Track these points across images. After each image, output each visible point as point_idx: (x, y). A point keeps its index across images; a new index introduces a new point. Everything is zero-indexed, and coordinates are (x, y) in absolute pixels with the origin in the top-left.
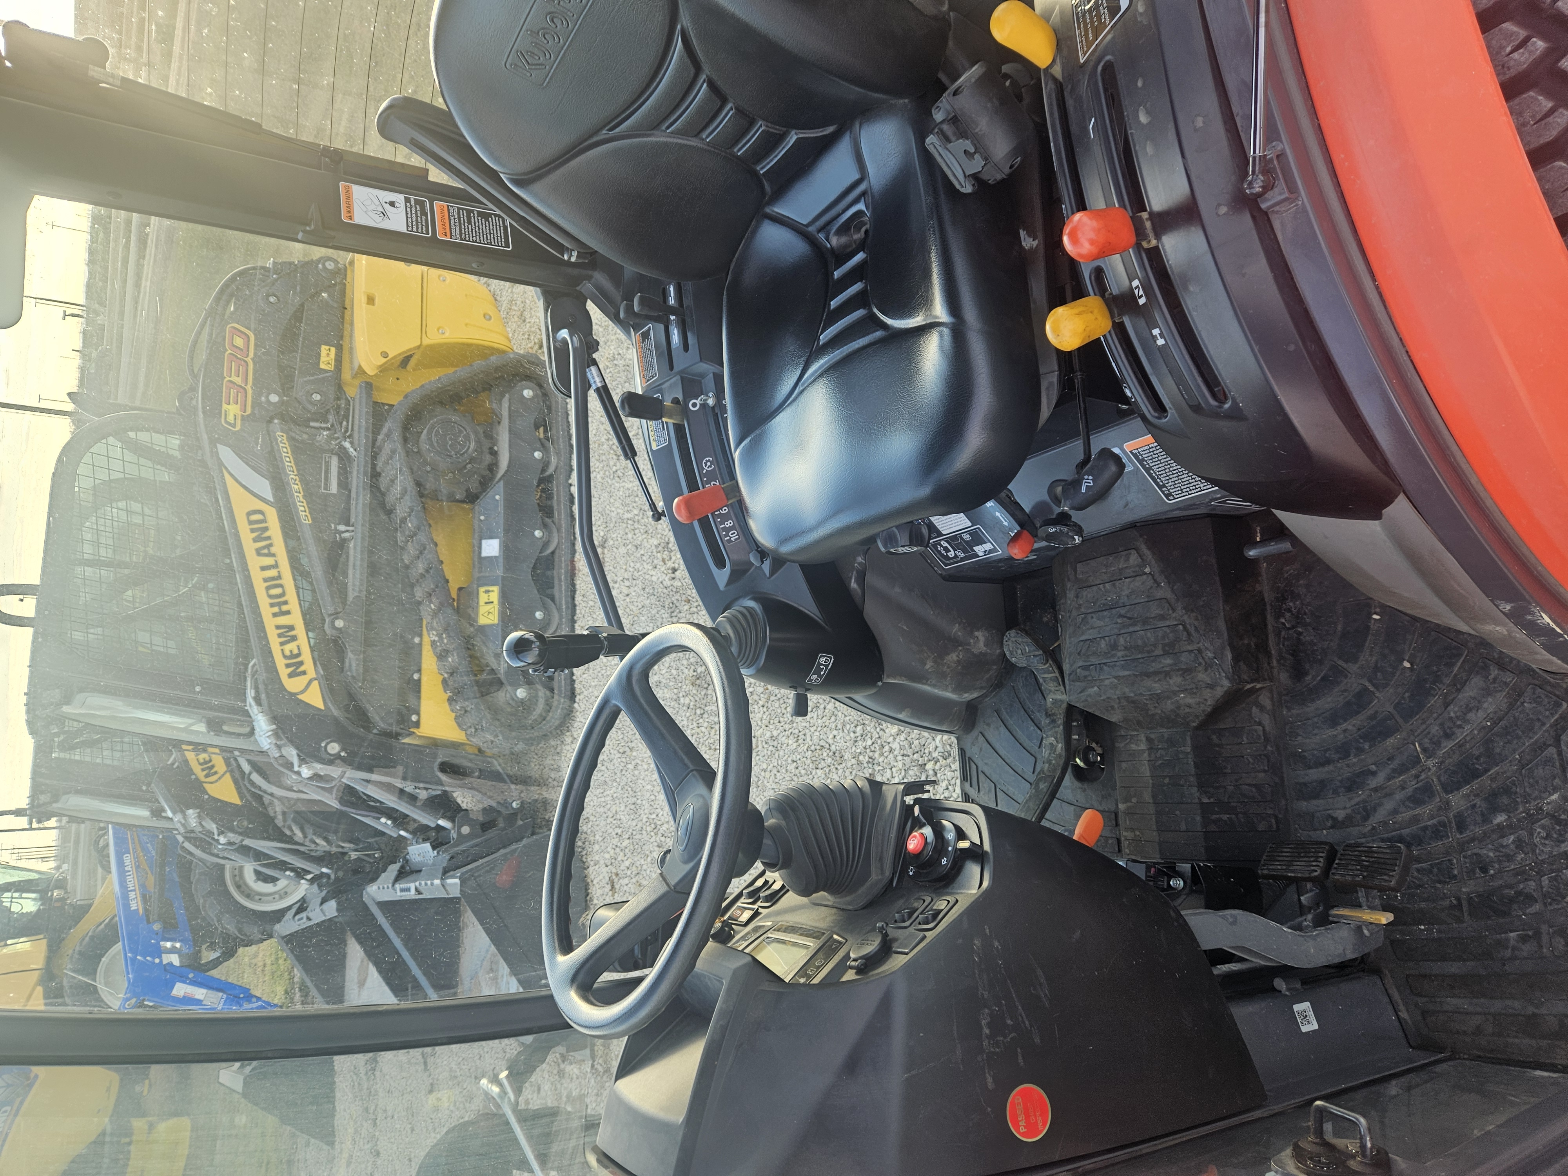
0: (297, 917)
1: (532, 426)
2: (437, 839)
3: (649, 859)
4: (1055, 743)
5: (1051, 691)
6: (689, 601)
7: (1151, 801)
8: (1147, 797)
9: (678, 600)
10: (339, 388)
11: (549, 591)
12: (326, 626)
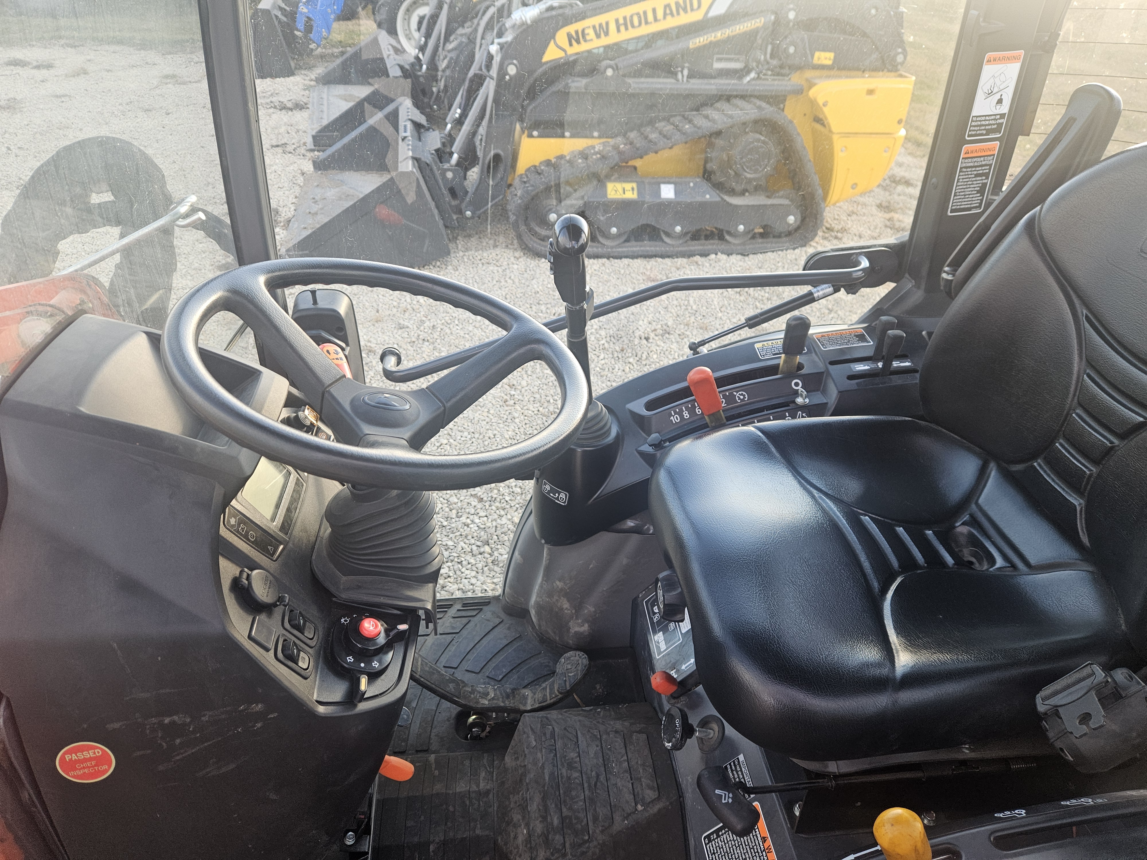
0: (390, 47)
1: (765, 223)
2: (444, 152)
3: (424, 319)
4: (489, 697)
5: (535, 694)
6: (622, 350)
7: (434, 792)
8: (439, 788)
9: (623, 341)
10: (799, 68)
11: (633, 238)
12: (608, 61)
